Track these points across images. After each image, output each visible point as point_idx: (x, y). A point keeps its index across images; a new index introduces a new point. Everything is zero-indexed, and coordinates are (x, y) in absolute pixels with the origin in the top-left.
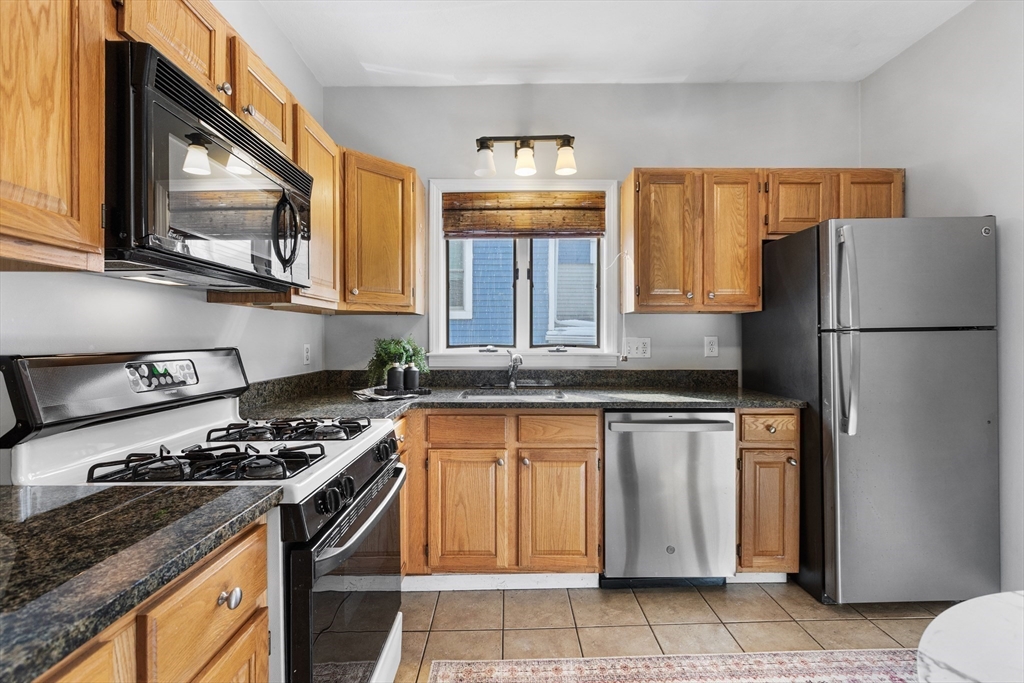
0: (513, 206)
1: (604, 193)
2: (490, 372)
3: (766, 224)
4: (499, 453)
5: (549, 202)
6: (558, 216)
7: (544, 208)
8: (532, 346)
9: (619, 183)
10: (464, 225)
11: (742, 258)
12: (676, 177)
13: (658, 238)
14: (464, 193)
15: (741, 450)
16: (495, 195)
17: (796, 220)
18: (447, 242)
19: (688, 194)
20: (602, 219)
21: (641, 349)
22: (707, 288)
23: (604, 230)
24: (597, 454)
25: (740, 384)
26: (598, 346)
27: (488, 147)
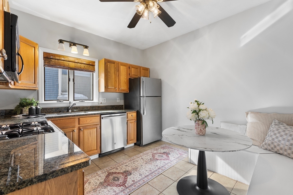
0: (69, 61)
1: (95, 62)
2: (62, 108)
3: (130, 75)
4: (74, 129)
5: (80, 61)
6: (83, 66)
7: (79, 63)
8: (74, 100)
9: (98, 60)
10: (52, 64)
11: (126, 81)
12: (113, 62)
13: (110, 75)
14: (52, 54)
15: (127, 121)
16: (63, 56)
17: (134, 75)
18: (44, 68)
19: (116, 67)
20: (94, 68)
21: (104, 101)
22: (119, 87)
23: (95, 71)
24: (99, 125)
25: (124, 108)
26: (93, 100)
27: (62, 43)
